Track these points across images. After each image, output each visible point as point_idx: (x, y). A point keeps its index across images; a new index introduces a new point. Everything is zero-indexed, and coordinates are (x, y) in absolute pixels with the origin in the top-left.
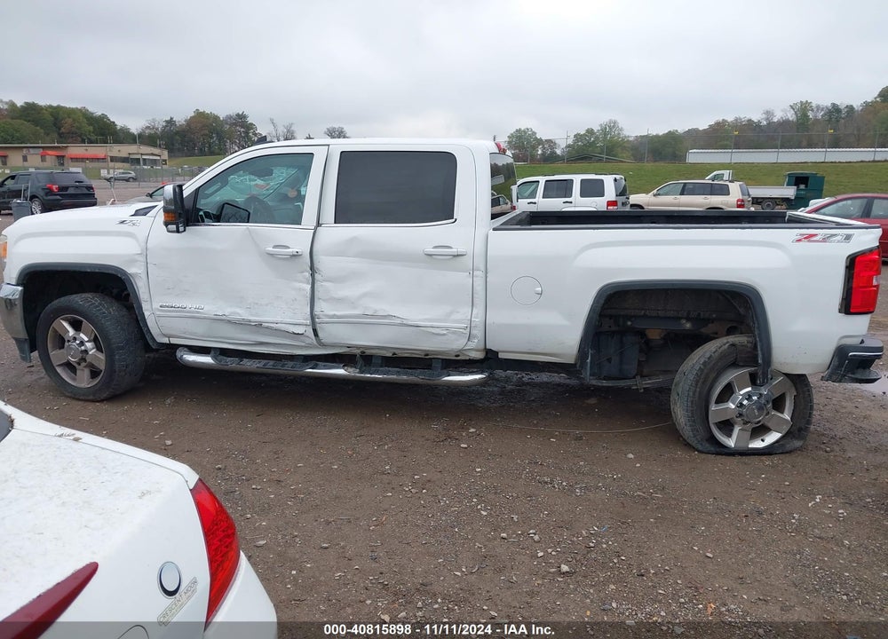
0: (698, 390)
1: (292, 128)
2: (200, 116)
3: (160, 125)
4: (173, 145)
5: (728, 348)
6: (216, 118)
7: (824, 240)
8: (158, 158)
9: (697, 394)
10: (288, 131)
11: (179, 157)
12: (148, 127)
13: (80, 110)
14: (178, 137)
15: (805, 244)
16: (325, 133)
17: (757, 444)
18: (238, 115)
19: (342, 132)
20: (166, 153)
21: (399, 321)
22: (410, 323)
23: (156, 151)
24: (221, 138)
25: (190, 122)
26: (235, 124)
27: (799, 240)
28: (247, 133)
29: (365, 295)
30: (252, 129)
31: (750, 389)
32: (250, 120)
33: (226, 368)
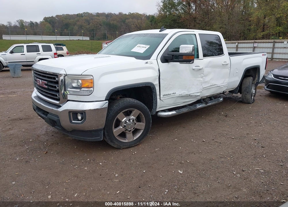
29: (211, 79)
33: (180, 113)
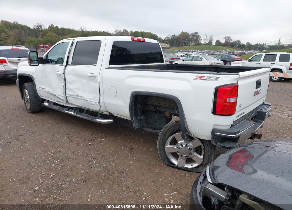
0: (162, 138)
1: (212, 37)
2: (183, 33)
3: (171, 37)
4: (174, 43)
5: (175, 123)
6: (188, 34)
7: (206, 80)
8: (166, 47)
9: (161, 140)
10: (211, 38)
11: (175, 47)
12: (167, 38)
13: (149, 33)
14: (175, 40)
15: (199, 80)
16: (224, 38)
17: (189, 166)
18: (195, 33)
19: (230, 38)
20: (169, 45)
21: (83, 98)
22: (86, 99)
23: (166, 45)
24: (189, 41)
25: (179, 36)
26: (194, 36)
27: (197, 79)
28: (197, 39)
29: (76, 88)
30: (199, 37)
31: (182, 141)
32: (199, 35)
